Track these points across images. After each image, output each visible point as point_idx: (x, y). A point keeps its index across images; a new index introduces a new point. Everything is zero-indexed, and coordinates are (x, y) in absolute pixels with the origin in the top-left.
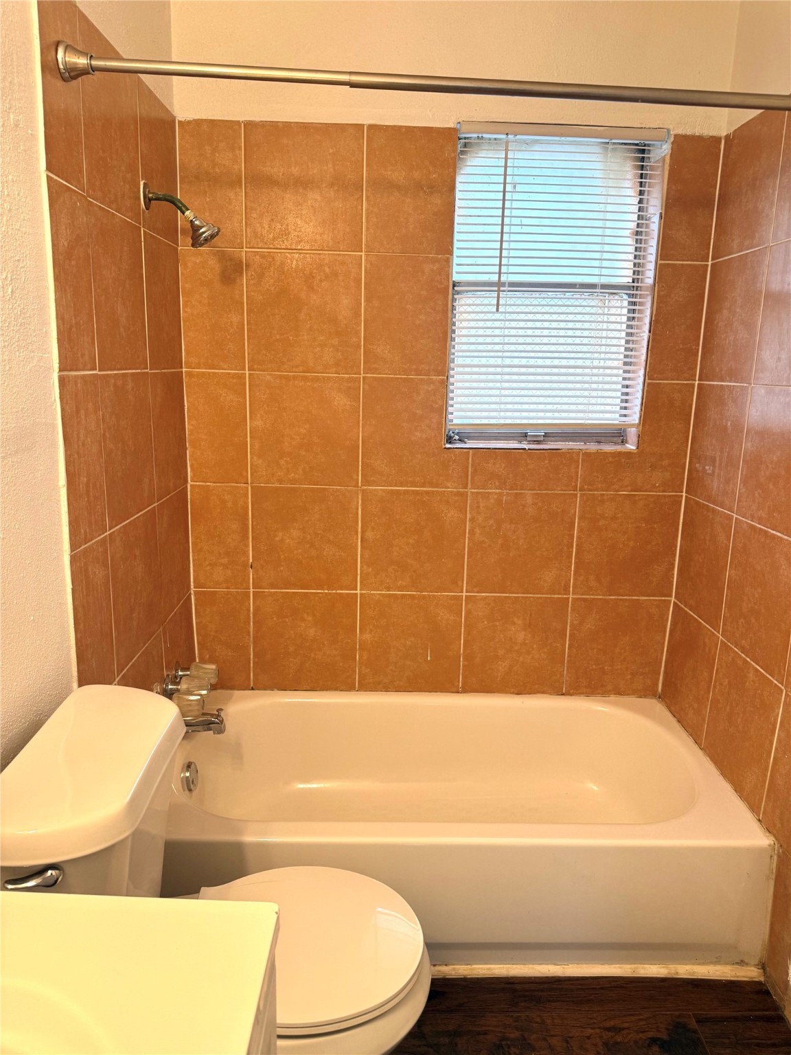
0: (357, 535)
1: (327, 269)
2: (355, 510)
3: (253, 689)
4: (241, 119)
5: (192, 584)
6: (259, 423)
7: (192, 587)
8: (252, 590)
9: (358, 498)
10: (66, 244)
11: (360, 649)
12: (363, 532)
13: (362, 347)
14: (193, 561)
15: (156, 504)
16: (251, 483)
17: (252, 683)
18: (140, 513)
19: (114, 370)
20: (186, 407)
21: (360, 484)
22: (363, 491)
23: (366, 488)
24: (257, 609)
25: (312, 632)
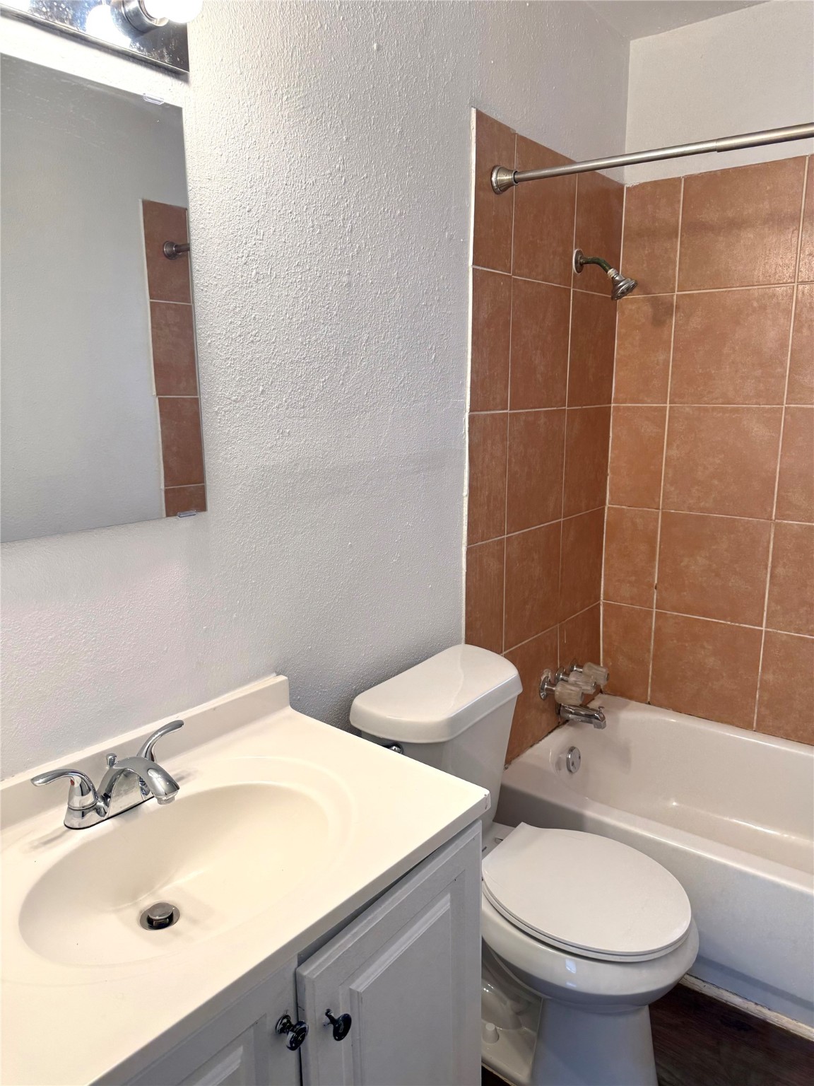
0: (767, 569)
1: (755, 304)
2: (766, 544)
3: (649, 703)
4: (681, 175)
5: (602, 595)
6: (674, 452)
7: (602, 598)
8: (655, 610)
9: (770, 531)
10: (486, 316)
11: (760, 688)
12: (773, 567)
13: (787, 377)
14: (605, 575)
15: (562, 519)
16: (662, 509)
17: (649, 698)
18: (542, 525)
19: (526, 409)
20: (611, 438)
21: (774, 518)
22: (777, 525)
23: (779, 521)
24: (658, 629)
25: (711, 661)
